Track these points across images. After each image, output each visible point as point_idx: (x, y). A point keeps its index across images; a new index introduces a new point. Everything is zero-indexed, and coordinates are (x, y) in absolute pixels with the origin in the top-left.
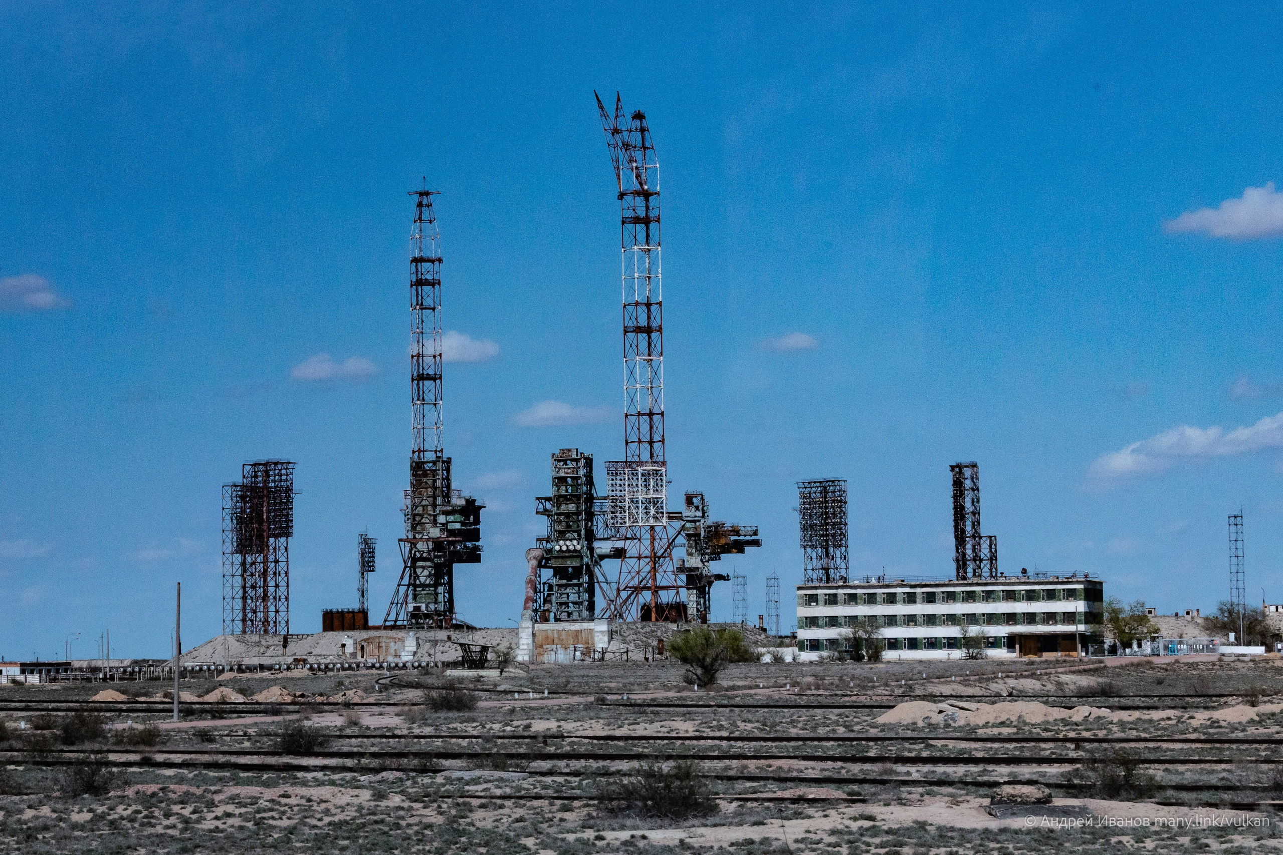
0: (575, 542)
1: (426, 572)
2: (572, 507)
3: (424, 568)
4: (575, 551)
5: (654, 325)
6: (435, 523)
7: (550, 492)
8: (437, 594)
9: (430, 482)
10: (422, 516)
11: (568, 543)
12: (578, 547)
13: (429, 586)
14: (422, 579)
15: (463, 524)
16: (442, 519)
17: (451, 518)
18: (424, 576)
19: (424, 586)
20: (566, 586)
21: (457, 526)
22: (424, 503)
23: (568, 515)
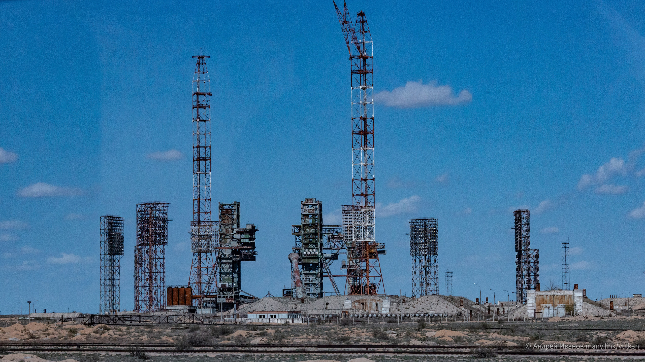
0: (315, 250)
1: (227, 266)
2: (312, 231)
3: (226, 263)
4: (316, 255)
5: (369, 130)
6: (233, 238)
7: (300, 222)
8: (233, 279)
9: (230, 216)
10: (225, 235)
11: (311, 250)
12: (317, 253)
13: (229, 273)
14: (225, 270)
15: (250, 239)
16: (238, 236)
17: (243, 236)
18: (226, 267)
19: (226, 273)
20: (309, 274)
21: (247, 240)
22: (227, 227)
23: (309, 235)
